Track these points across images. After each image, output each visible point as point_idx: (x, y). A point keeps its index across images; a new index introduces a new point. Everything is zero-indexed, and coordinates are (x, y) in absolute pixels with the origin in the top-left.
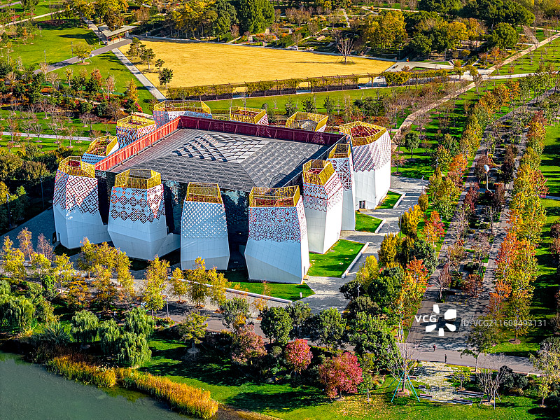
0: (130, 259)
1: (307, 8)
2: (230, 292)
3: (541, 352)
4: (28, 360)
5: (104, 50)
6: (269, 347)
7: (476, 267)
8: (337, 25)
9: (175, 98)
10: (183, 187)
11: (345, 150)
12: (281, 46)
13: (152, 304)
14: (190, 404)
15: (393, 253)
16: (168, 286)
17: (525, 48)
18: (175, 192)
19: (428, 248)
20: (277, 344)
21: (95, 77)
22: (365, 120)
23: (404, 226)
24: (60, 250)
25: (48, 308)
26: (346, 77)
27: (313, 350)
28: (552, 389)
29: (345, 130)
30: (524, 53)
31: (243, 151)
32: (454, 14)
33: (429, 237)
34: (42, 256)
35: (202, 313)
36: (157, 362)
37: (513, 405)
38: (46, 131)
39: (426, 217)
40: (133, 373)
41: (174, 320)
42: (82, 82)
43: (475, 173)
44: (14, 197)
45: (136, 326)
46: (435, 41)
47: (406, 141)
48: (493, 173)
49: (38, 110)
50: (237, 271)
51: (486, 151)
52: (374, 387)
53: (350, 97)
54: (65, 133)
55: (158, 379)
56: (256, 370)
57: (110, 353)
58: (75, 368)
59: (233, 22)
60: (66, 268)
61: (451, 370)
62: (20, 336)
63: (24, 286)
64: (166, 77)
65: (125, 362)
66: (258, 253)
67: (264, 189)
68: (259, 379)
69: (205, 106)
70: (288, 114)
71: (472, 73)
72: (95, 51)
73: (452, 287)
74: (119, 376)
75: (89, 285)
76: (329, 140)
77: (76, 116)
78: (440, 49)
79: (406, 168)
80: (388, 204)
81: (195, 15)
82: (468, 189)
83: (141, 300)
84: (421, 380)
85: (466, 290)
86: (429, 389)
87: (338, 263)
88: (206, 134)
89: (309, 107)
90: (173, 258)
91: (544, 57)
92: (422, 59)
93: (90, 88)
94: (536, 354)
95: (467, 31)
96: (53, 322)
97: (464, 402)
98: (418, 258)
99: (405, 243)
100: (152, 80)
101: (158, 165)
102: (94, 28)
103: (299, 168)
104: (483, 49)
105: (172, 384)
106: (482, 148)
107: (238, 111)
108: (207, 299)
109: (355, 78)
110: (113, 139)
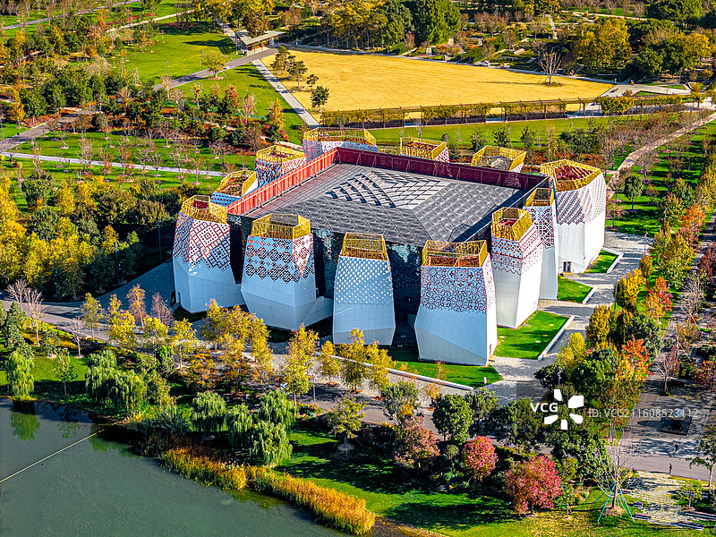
0: (269, 328)
1: (502, 14)
2: (394, 374)
4: (135, 451)
5: (243, 61)
6: (442, 446)
7: (713, 351)
8: (540, 36)
9: (331, 124)
10: (338, 238)
11: (546, 196)
12: (468, 60)
13: (294, 386)
14: (339, 515)
15: (605, 330)
16: (316, 364)
18: (328, 244)
19: (650, 325)
20: (452, 442)
21: (230, 95)
22: (573, 158)
23: (620, 295)
24: (180, 313)
25: (163, 387)
26: (551, 103)
27: (498, 451)
29: (547, 170)
31: (417, 195)
32: (693, 24)
33: (652, 311)
34: (157, 321)
35: (358, 399)
36: (298, 460)
38: (166, 162)
39: (650, 285)
40: (267, 473)
41: (322, 408)
42: (213, 102)
44: (124, 245)
45: (273, 413)
46: (668, 59)
47: (626, 186)
49: (157, 136)
50: (404, 347)
52: (576, 502)
53: (554, 128)
54: (189, 166)
55: (300, 481)
56: (425, 475)
57: (239, 446)
58: (194, 464)
59: (407, 29)
60: (186, 338)
61: (676, 484)
62: (127, 421)
63: (133, 358)
64: (320, 97)
65: (259, 459)
66: (433, 325)
67: (441, 244)
68: (428, 486)
69: (368, 135)
70: (475, 148)
72: (231, 63)
73: (680, 377)
74: (249, 476)
75: (215, 359)
76: (527, 182)
77: (205, 144)
78: (674, 69)
79: (624, 222)
80: (600, 267)
81: (359, 19)
82: (704, 251)
83: (281, 381)
84: (636, 495)
85: (699, 381)
86: (648, 507)
87: (534, 340)
88: (369, 172)
89: (502, 140)
90: (323, 328)
92: (649, 81)
93: (223, 109)
95: (710, 46)
96: (168, 405)
97: (693, 526)
98: (638, 337)
99: (620, 318)
100: (302, 100)
101: (308, 209)
102: (230, 33)
103: (488, 218)
105: (318, 489)
107: (410, 143)
108: (366, 382)
109: (562, 104)
110: (252, 175)
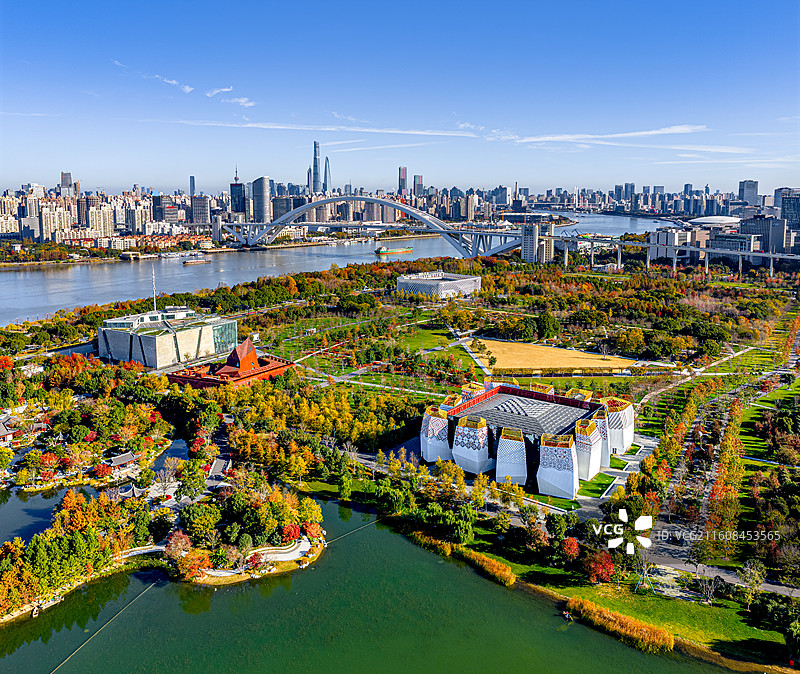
0: (465, 472)
1: (580, 325)
2: (527, 501)
3: (745, 569)
4: (396, 531)
5: (457, 343)
6: (551, 541)
7: (695, 501)
8: (599, 336)
9: (497, 375)
10: (499, 430)
11: (603, 414)
12: (565, 347)
13: (476, 503)
14: (497, 574)
15: (635, 485)
16: (487, 492)
17: (726, 356)
18: (495, 432)
19: (660, 484)
20: (556, 539)
21: (450, 359)
22: (616, 396)
23: (642, 467)
24: (422, 462)
25: (412, 498)
26: (605, 369)
27: (580, 546)
28: (755, 598)
29: (603, 401)
30: (725, 359)
31: (537, 410)
32: (676, 333)
33: (660, 477)
34: (412, 465)
35: (508, 512)
36: (477, 543)
37: (726, 607)
38: (420, 389)
39: (658, 463)
40: (461, 548)
41: (490, 515)
42: (443, 361)
43: (693, 436)
44: (398, 427)
45: (466, 516)
46: (664, 349)
47: (645, 412)
48: (705, 437)
49: (416, 376)
50: (531, 486)
51: (700, 422)
52: (623, 579)
53: (607, 381)
54: (430, 391)
55: (477, 554)
56: (542, 556)
57: (448, 532)
58: (425, 540)
59: (535, 331)
60: (425, 475)
61: (678, 574)
62: (394, 515)
63: (399, 483)
64: (492, 361)
65: (457, 540)
66: (546, 476)
67: (550, 436)
68: (544, 563)
69: (515, 380)
70: (567, 390)
71: (689, 371)
72: (452, 344)
73: (677, 513)
74: (452, 549)
75: (438, 486)
76: (593, 407)
77: (438, 381)
78: (667, 354)
79: (646, 429)
80: (632, 452)
81: (512, 326)
82: (687, 447)
83: (470, 500)
84: (655, 578)
85: (688, 517)
86: (662, 585)
87: (599, 487)
88: (515, 398)
89: (580, 386)
90: (491, 474)
91: (739, 363)
92: (655, 360)
93: (447, 365)
94: (741, 570)
95: (686, 344)
96: (414, 508)
97: (688, 599)
98: (653, 490)
99: (644, 479)
100: (484, 362)
101: (485, 414)
102: (452, 330)
103: (573, 424)
104: (696, 356)
105: (486, 559)
106: (696, 420)
107: (536, 385)
108: (512, 503)
109: (611, 370)
110: (459, 397)
